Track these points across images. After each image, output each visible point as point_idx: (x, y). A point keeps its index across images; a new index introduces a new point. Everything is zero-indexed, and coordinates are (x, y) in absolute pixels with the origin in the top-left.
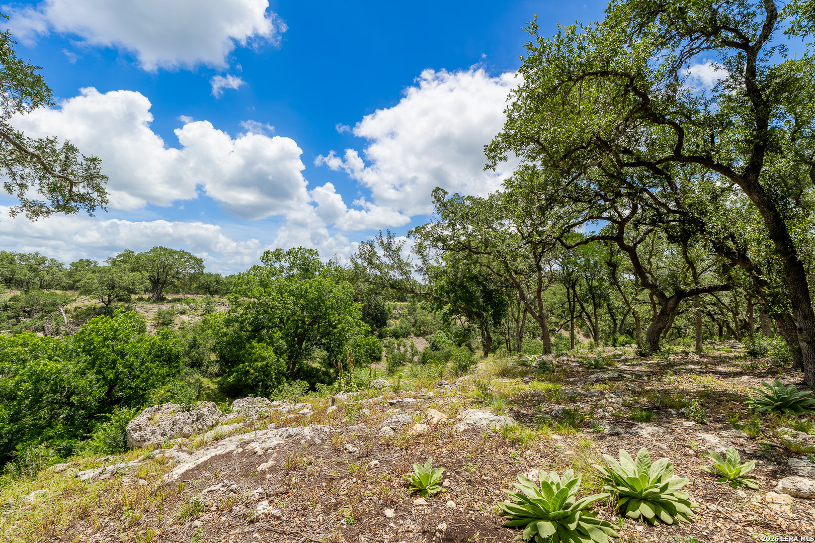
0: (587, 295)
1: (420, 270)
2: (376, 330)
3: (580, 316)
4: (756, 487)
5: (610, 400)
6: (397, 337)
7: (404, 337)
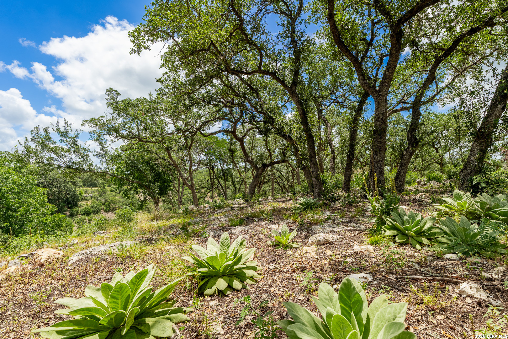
0: (220, 173)
1: (98, 155)
2: (67, 211)
3: (218, 187)
4: (297, 246)
5: (221, 220)
6: (88, 214)
7: (94, 214)
